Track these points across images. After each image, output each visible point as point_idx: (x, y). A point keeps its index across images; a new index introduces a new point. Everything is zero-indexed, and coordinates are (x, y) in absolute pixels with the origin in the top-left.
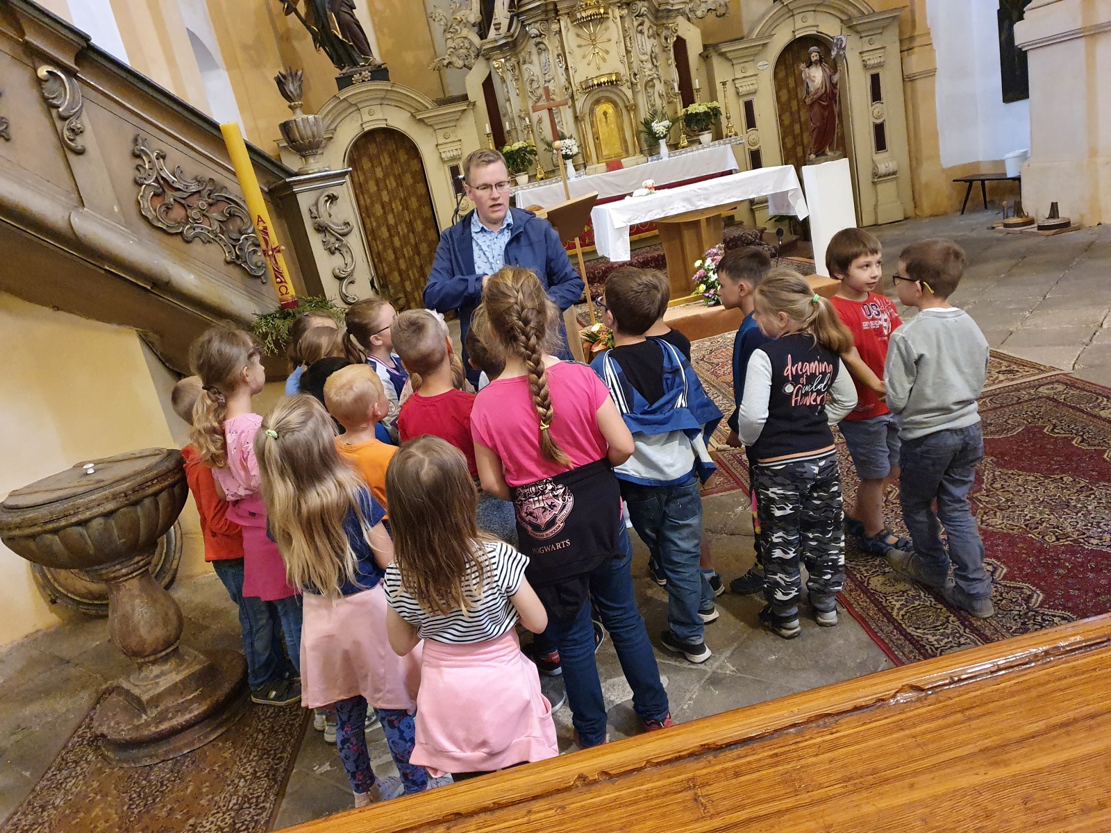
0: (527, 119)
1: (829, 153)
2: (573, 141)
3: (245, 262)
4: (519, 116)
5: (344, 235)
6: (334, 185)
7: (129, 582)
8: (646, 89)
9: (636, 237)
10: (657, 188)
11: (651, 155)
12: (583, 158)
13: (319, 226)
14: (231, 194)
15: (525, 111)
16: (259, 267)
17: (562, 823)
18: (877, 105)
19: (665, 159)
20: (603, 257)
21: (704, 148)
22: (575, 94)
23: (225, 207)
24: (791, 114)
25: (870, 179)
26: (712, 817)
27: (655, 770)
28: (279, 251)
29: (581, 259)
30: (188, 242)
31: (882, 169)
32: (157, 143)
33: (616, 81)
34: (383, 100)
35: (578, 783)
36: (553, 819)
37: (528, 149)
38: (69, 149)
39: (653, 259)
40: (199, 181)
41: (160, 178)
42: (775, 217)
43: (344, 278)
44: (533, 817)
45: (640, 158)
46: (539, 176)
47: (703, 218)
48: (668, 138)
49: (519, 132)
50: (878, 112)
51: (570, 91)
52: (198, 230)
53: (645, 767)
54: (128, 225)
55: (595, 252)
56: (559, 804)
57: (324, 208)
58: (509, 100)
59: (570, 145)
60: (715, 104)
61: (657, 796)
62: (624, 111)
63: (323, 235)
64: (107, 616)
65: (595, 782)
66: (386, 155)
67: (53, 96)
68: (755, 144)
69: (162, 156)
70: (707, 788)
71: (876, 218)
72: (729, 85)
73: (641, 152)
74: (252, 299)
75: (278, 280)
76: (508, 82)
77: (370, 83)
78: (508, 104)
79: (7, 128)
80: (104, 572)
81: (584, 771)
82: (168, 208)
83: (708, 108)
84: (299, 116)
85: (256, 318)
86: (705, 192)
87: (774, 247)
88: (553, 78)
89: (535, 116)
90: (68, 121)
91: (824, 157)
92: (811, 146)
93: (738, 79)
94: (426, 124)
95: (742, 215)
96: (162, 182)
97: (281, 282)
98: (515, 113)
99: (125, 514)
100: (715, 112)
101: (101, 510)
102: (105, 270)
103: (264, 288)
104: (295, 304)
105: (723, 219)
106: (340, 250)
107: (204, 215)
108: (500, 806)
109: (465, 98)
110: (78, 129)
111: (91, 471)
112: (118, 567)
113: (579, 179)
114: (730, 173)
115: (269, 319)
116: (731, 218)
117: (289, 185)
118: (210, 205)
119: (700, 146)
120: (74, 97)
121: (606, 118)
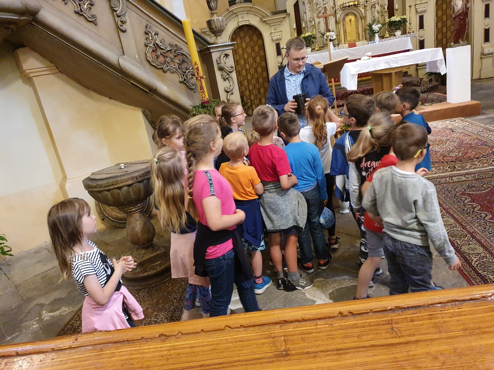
0: (313, 22)
1: (461, 42)
2: (334, 33)
3: (188, 82)
4: (310, 21)
5: (230, 72)
6: (228, 49)
7: (136, 214)
8: (371, 9)
9: (360, 79)
10: (373, 57)
11: (370, 41)
12: (338, 41)
13: (220, 67)
14: (184, 52)
15: (313, 18)
16: (193, 85)
17: (331, 331)
18: (487, 19)
19: (377, 43)
20: (344, 88)
21: (396, 38)
22: (337, 10)
23: (181, 57)
24: (443, 23)
25: (479, 56)
26: (399, 337)
27: (373, 314)
28: (203, 78)
29: (334, 88)
30: (165, 72)
31: (486, 51)
32: (155, 28)
33: (357, 4)
34: (249, 12)
35: (339, 315)
36: (327, 329)
37: (312, 36)
38: (120, 30)
39: (367, 90)
40: (171, 45)
41: (155, 44)
42: (428, 73)
43: (229, 92)
44: (318, 327)
45: (365, 42)
46: (316, 49)
47: (394, 72)
48: (379, 33)
49: (309, 28)
50: (487, 23)
51: (335, 9)
52: (169, 67)
53: (369, 312)
54: (141, 64)
55: (340, 85)
56: (330, 323)
57: (223, 59)
58: (305, 13)
59: (332, 35)
60: (405, 17)
61: (374, 325)
62: (359, 19)
63: (222, 72)
64: (126, 227)
65: (346, 316)
66: (247, 37)
67: (115, 6)
68: (422, 37)
69: (156, 34)
70: (398, 325)
71: (480, 76)
72: (413, 8)
73: (366, 39)
74: (190, 99)
75: (202, 91)
76: (306, 4)
77: (243, 3)
78: (305, 15)
79: (96, 20)
80: (126, 209)
81: (342, 311)
82: (157, 57)
83: (401, 19)
84: (215, 18)
85: (191, 107)
86: (396, 59)
87: (426, 88)
88: (327, 3)
89: (317, 20)
90: (120, 18)
91: (458, 44)
92: (452, 38)
93: (417, 4)
94: (267, 23)
95: (412, 72)
96: (156, 45)
97: (203, 92)
98: (308, 20)
99: (136, 186)
100: (404, 21)
101: (127, 183)
102: (131, 83)
103: (195, 94)
104: (208, 102)
105: (402, 73)
106: (228, 79)
107: (172, 61)
108: (304, 320)
109: (285, 11)
110: (124, 21)
111: (123, 167)
112: (131, 208)
113: (335, 51)
114: (408, 51)
115: (197, 108)
116: (406, 72)
117: (209, 49)
118: (175, 56)
119: (395, 37)
120: (123, 7)
121: (350, 22)
